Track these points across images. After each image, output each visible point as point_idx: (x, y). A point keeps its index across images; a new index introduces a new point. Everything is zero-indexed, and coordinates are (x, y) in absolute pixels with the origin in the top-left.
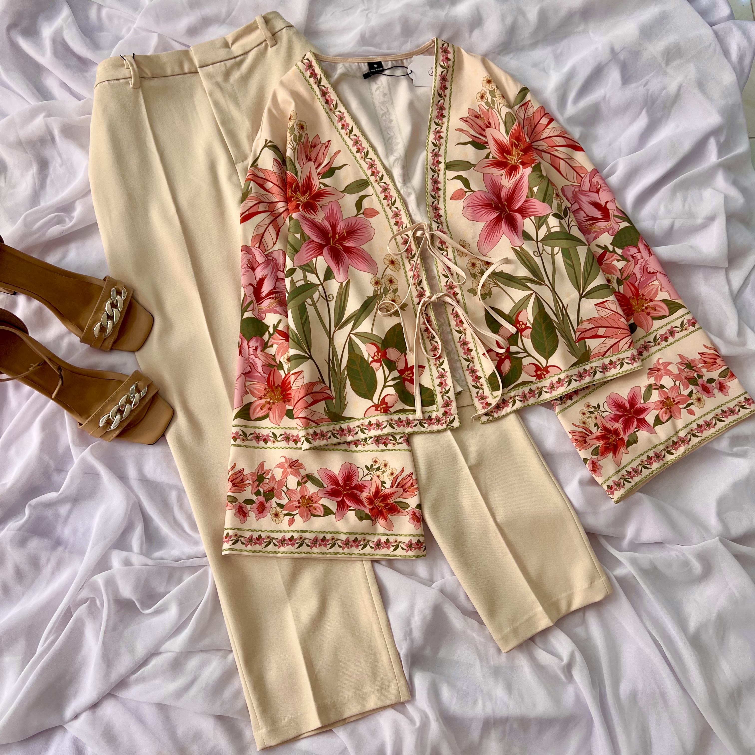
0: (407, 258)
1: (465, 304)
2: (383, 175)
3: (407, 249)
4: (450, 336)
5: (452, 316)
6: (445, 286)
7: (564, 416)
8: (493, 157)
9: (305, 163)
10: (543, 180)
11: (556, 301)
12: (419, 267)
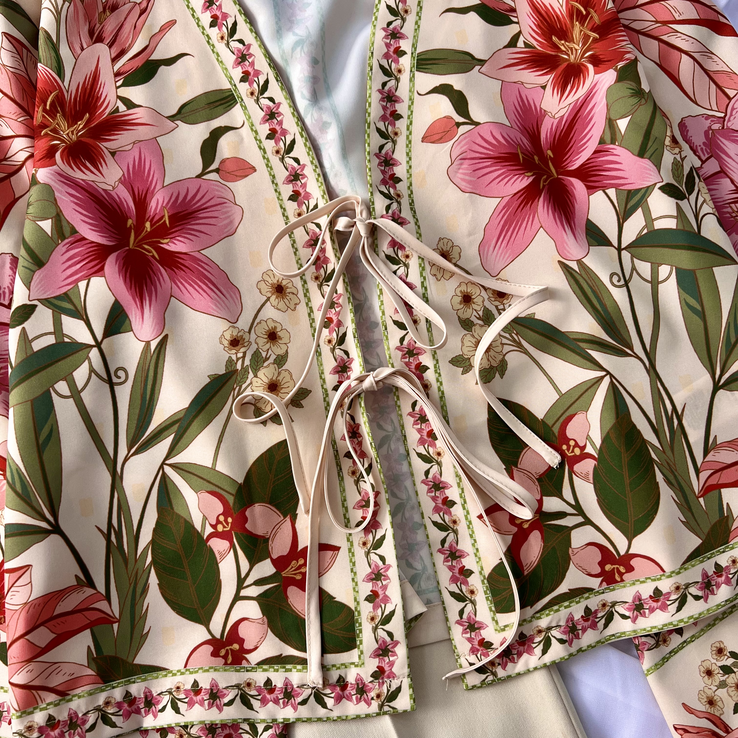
0: (317, 278)
1: (443, 393)
2: (267, 82)
3: (318, 258)
4: (405, 468)
5: (412, 420)
6: (398, 348)
7: (661, 679)
8: (526, 45)
9: (85, 46)
10: (643, 101)
11: (657, 398)
12: (340, 301)
